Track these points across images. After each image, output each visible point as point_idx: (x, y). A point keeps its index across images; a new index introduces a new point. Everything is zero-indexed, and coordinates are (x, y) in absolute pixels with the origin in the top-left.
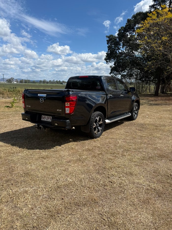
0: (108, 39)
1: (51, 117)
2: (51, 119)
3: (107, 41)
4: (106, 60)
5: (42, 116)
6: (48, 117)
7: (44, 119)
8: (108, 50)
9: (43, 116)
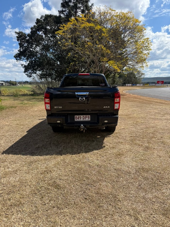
0: (17, 35)
1: (90, 116)
2: (89, 118)
3: (17, 37)
4: (16, 58)
5: (75, 116)
6: (85, 116)
7: (79, 119)
8: (20, 47)
9: (77, 116)
